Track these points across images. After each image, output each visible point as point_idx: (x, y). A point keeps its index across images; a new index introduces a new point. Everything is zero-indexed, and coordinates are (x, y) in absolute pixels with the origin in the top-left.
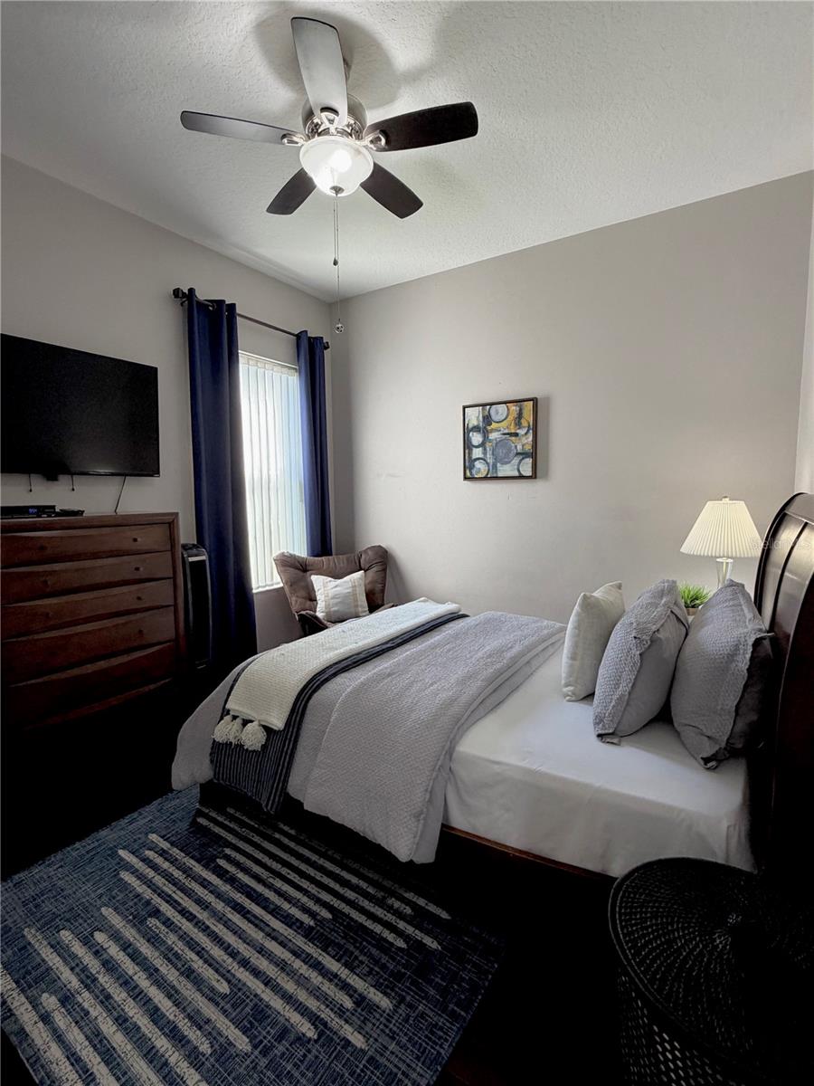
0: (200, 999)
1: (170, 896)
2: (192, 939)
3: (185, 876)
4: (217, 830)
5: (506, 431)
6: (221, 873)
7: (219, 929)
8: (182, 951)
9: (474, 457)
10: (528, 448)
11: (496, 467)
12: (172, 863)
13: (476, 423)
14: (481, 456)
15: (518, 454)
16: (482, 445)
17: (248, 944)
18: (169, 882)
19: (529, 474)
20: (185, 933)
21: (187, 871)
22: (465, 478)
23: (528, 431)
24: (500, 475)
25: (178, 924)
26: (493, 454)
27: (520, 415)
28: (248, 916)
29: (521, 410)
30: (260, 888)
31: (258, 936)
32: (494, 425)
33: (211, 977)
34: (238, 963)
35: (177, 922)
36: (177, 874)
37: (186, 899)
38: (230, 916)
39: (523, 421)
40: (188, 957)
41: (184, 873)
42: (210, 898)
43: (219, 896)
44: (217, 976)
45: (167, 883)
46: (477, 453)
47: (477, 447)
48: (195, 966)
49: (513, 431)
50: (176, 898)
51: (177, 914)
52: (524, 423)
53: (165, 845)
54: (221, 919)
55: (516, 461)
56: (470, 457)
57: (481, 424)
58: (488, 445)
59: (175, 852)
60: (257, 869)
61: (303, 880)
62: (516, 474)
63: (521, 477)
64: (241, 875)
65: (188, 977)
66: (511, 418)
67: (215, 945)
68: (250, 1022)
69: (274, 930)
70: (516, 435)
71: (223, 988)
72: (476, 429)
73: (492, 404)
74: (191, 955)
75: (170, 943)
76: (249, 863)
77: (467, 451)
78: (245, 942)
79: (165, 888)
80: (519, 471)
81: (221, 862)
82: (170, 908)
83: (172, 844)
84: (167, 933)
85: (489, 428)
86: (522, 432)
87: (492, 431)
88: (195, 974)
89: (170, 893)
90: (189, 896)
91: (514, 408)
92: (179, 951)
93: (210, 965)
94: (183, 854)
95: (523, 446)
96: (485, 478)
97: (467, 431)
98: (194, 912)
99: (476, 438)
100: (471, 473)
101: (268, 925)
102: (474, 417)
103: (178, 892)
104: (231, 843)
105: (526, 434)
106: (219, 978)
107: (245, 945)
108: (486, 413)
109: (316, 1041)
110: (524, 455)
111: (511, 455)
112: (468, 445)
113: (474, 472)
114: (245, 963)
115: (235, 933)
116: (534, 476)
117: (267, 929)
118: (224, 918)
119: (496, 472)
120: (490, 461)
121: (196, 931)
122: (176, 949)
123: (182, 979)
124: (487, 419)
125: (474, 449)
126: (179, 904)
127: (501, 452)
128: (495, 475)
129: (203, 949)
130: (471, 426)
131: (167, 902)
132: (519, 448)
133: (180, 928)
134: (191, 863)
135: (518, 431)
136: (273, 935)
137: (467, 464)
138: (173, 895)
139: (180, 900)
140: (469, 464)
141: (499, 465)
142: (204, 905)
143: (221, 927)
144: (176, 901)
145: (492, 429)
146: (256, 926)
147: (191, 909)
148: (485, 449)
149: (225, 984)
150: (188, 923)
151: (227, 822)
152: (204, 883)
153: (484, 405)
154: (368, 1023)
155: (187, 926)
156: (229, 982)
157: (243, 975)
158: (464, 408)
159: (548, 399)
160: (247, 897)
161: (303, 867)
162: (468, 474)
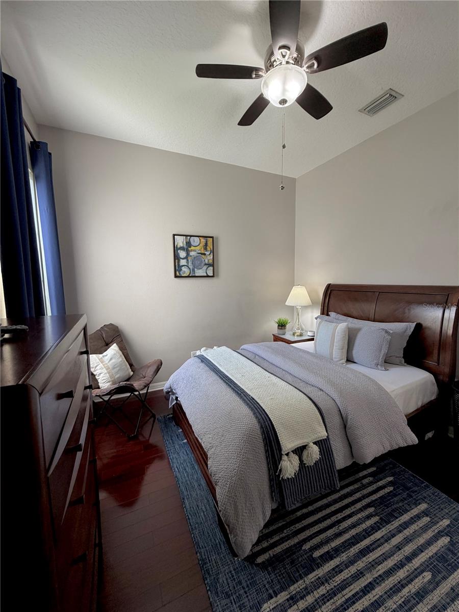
0: (438, 591)
1: (347, 600)
2: (391, 589)
3: (326, 585)
4: (278, 550)
5: (199, 252)
6: (328, 557)
7: (382, 569)
8: (402, 598)
9: (181, 264)
10: (211, 261)
11: (194, 271)
12: (308, 593)
13: (182, 245)
14: (186, 264)
15: (206, 264)
16: (186, 258)
17: (394, 554)
18: (331, 599)
19: (212, 275)
20: (386, 593)
21: (321, 582)
22: (176, 276)
23: (211, 253)
24: (196, 275)
25: (378, 596)
26: (192, 264)
27: (206, 244)
28: (371, 548)
29: (206, 242)
30: (347, 536)
31: (386, 547)
32: (192, 248)
33: (421, 582)
34: (409, 562)
35: (375, 598)
36: (322, 590)
37: (352, 587)
38: (370, 560)
39: (208, 247)
40: (407, 595)
41: (323, 584)
42: (353, 569)
43: (352, 562)
44: (420, 577)
45: (332, 601)
46: (183, 262)
47: (183, 259)
48: (413, 590)
49: (203, 252)
50: (350, 594)
51: (367, 597)
52: (208, 249)
53: (283, 597)
54: (373, 566)
55: (205, 267)
56: (179, 265)
57: (185, 246)
58: (189, 258)
59: (294, 588)
60: (330, 533)
61: (344, 512)
62: (205, 275)
63: (208, 276)
64: (333, 544)
65: (423, 597)
66: (201, 245)
67: (396, 574)
68: (448, 565)
69: (382, 537)
70: (205, 254)
71: (428, 576)
72: (182, 248)
73: (191, 236)
74: (405, 591)
75: (395, 606)
76: (323, 536)
77: (177, 261)
78: (392, 556)
79: (339, 602)
80: (206, 273)
81: (317, 554)
82: (360, 601)
83: (283, 589)
84: (386, 607)
85: (190, 249)
86: (207, 253)
87: (192, 251)
88: (420, 592)
89: (343, 599)
90: (349, 584)
91: (203, 240)
92: (403, 600)
93: (412, 580)
94: (300, 582)
95: (208, 260)
96: (188, 277)
97: (176, 249)
98: (366, 583)
99: (182, 254)
100: (180, 274)
101: (379, 540)
102: (180, 242)
103: (344, 592)
104: (298, 543)
105: (210, 254)
106: (421, 576)
107: (395, 556)
108: (188, 241)
109: (451, 538)
110: (209, 265)
111: (203, 264)
112: (176, 257)
113: (181, 273)
114: (409, 559)
115: (386, 559)
116: (213, 276)
117: (382, 540)
118: (373, 563)
119: (194, 273)
120: (191, 267)
121: (383, 585)
122: (400, 602)
123: (425, 601)
124: (189, 244)
125: (181, 260)
126: (357, 593)
127: (197, 263)
128: (194, 275)
129: (399, 582)
130: (178, 247)
131: (354, 603)
132: (206, 261)
133: (381, 596)
134: (312, 577)
135: (206, 253)
136: (387, 539)
137: (177, 268)
138: (347, 597)
139: (353, 592)
140: (177, 269)
141: (196, 269)
142: (359, 575)
143: (380, 567)
144: (353, 596)
145: (191, 250)
146: (379, 546)
147: (363, 585)
148: (188, 260)
149: (425, 574)
150: (376, 590)
151: (272, 541)
152: (337, 570)
153: (186, 236)
154: (437, 515)
155: (378, 591)
156: (422, 572)
157: (417, 562)
158: (174, 235)
159: (217, 238)
160: (354, 545)
161: (333, 508)
162: (178, 274)
